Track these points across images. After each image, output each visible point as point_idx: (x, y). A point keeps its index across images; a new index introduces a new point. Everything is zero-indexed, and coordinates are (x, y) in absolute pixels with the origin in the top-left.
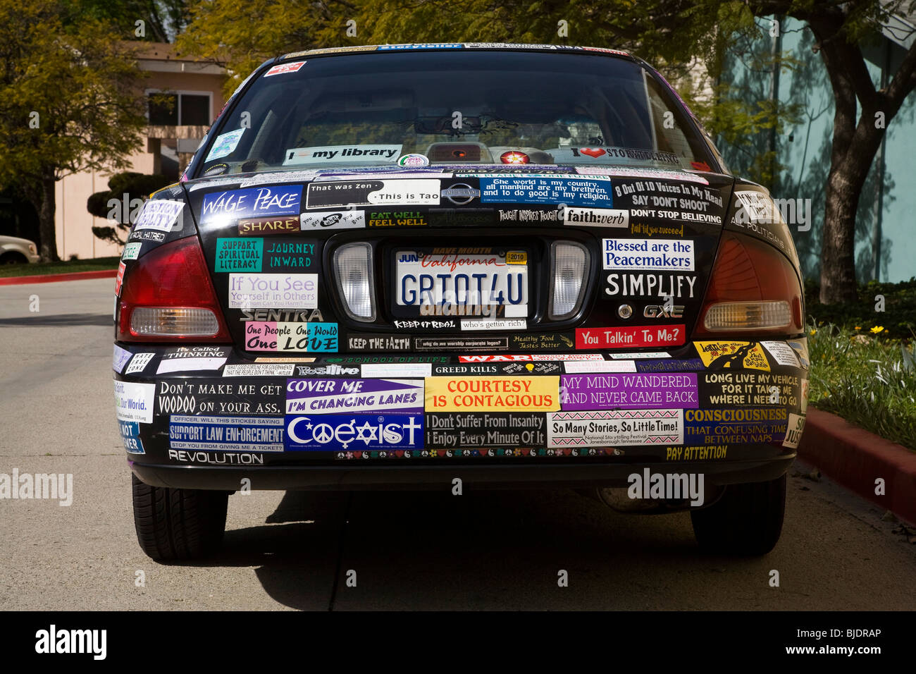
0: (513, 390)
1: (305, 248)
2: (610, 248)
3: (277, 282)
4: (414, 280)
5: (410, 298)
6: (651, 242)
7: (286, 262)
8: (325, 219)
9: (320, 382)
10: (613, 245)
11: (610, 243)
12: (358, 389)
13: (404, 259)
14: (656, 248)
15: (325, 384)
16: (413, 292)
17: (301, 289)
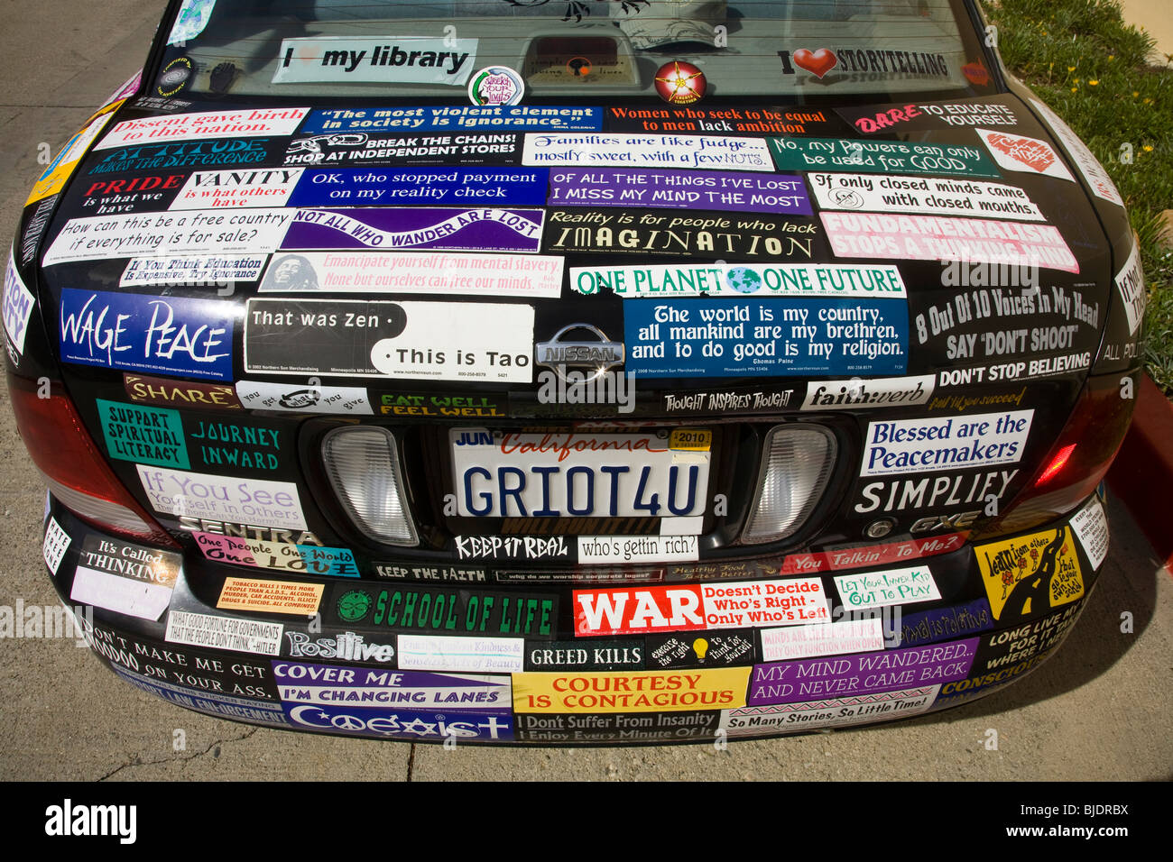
0: (668, 687)
1: (262, 437)
2: (880, 438)
3: (224, 489)
4: (488, 476)
5: (481, 505)
6: (958, 421)
7: (232, 458)
8: (286, 398)
9: (328, 671)
10: (888, 432)
11: (882, 429)
12: (396, 682)
13: (465, 440)
14: (965, 431)
15: (338, 673)
16: (488, 497)
17: (270, 503)
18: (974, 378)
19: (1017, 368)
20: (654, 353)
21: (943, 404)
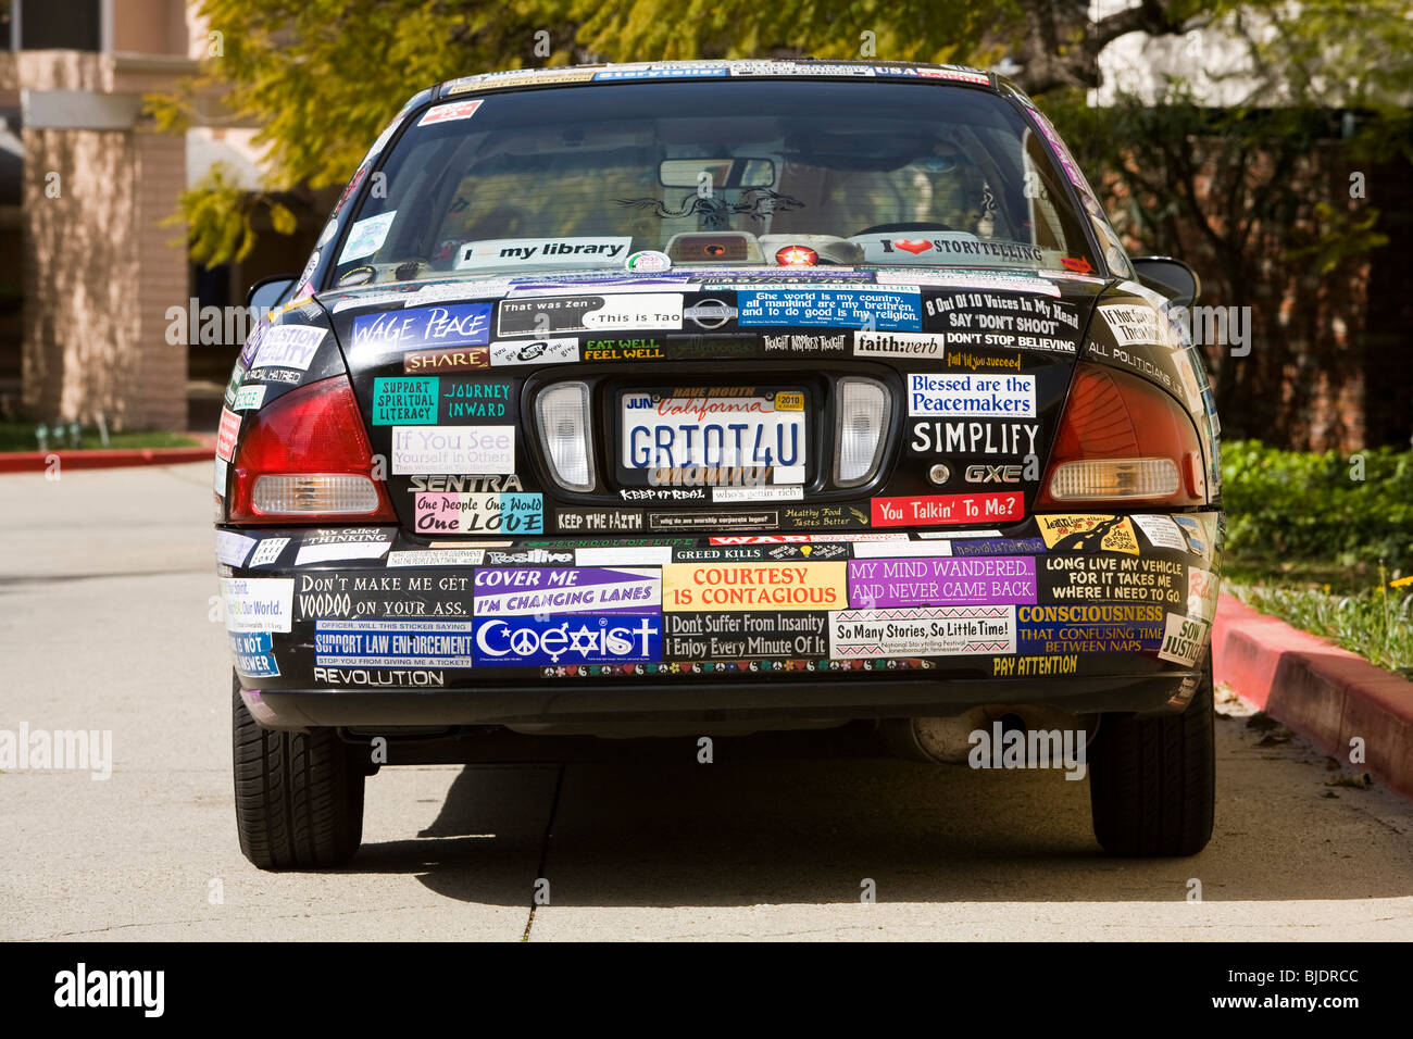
0: (783, 582)
1: (496, 391)
2: (918, 386)
3: (459, 438)
4: (648, 433)
5: (641, 459)
6: (976, 379)
7: (471, 410)
8: (524, 350)
9: (520, 573)
10: (923, 382)
11: (918, 380)
12: (572, 582)
13: (633, 405)
14: (982, 386)
15: (527, 575)
16: (647, 450)
17: (492, 447)
18: (974, 340)
19: (1008, 340)
20: (755, 313)
21: (956, 361)
